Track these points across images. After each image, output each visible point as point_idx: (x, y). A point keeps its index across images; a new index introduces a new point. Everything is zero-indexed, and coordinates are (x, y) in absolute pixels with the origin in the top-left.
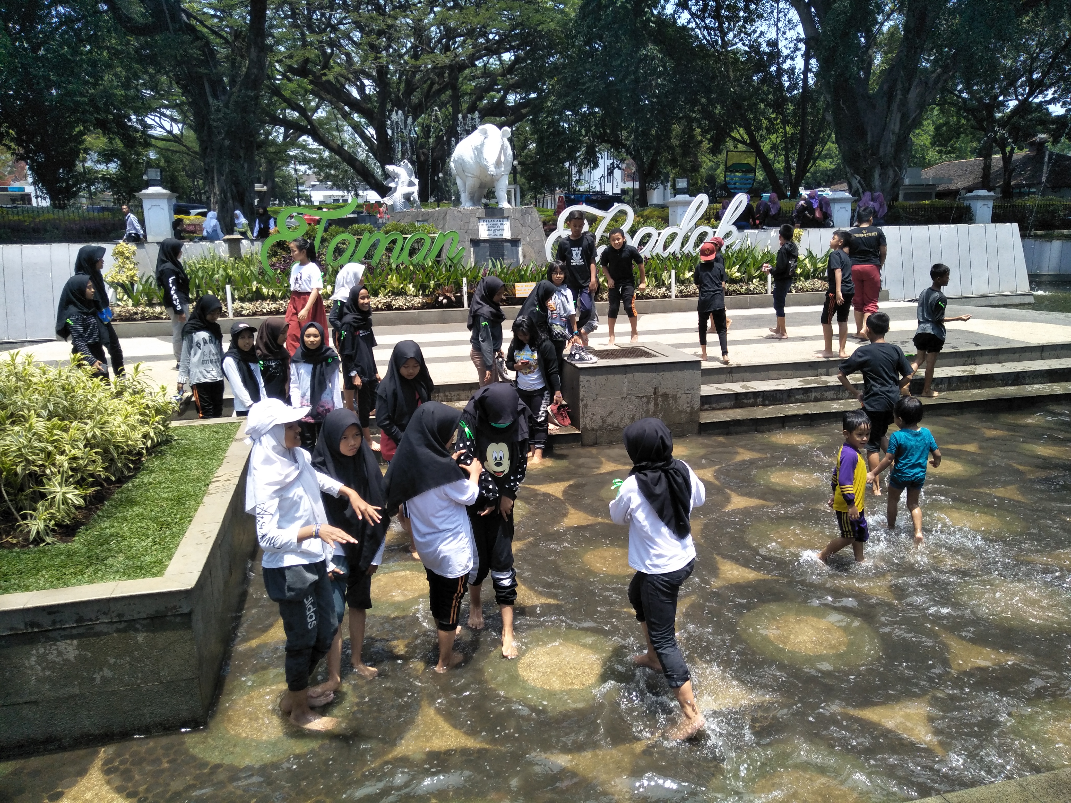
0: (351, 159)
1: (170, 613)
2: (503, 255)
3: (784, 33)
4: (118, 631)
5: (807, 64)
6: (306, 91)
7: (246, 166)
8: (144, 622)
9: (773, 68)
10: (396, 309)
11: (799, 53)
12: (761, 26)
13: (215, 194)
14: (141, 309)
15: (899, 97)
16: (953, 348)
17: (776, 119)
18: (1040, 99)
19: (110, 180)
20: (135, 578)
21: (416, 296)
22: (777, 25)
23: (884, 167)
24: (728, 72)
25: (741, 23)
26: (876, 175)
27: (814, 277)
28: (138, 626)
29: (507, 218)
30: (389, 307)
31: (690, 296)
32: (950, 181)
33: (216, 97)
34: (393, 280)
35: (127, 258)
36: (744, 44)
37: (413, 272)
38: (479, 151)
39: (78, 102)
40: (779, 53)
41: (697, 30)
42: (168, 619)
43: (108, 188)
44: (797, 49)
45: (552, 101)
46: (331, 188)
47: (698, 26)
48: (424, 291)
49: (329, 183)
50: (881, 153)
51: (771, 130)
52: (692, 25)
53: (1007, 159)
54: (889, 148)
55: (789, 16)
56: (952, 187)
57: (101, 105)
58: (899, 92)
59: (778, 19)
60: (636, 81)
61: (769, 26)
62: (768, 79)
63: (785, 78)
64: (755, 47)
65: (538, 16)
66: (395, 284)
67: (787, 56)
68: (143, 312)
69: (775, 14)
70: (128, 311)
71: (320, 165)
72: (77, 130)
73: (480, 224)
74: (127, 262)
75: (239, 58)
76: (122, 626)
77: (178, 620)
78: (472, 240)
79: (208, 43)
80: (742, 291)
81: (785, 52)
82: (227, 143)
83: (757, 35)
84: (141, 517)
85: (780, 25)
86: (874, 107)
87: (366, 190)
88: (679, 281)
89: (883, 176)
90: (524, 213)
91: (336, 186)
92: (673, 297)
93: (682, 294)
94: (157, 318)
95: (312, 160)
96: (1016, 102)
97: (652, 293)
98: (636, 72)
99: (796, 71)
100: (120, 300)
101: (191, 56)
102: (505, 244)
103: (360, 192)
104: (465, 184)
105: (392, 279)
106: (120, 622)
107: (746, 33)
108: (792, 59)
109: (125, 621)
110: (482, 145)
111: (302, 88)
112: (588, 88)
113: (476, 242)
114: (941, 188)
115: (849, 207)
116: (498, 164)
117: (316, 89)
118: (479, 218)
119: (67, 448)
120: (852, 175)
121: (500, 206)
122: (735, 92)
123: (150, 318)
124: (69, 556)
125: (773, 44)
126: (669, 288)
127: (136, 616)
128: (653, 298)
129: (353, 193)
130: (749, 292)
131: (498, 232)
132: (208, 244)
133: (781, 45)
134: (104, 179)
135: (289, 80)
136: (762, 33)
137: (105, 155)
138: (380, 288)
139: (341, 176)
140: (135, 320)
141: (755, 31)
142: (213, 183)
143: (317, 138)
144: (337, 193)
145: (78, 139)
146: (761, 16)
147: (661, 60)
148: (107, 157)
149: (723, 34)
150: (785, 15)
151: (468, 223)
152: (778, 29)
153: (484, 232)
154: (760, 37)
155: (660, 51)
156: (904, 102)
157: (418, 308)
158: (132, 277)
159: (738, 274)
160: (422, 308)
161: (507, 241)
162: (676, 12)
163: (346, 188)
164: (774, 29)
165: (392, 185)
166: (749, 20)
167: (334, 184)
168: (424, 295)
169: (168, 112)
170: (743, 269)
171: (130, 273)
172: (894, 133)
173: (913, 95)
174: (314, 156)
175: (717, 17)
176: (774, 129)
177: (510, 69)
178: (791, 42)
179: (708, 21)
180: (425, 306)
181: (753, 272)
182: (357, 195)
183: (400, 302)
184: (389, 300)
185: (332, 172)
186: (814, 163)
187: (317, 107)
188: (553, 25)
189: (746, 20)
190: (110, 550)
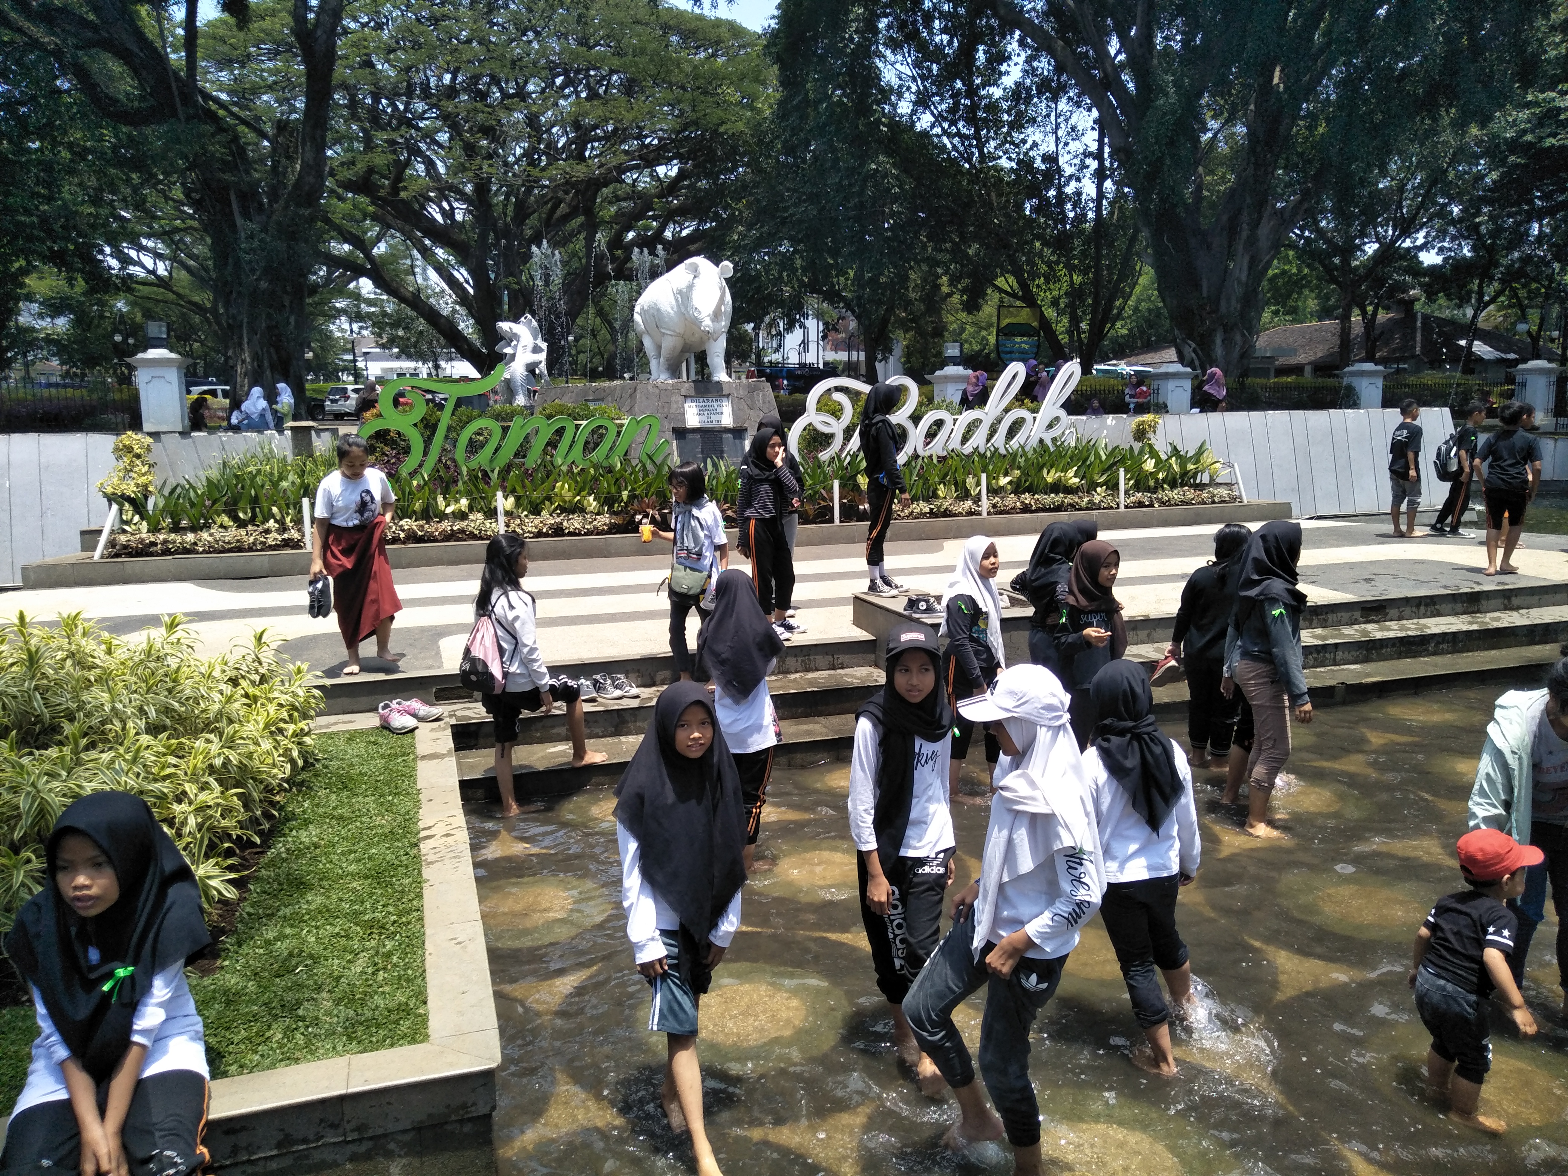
0: (432, 316)
1: (453, 1118)
2: (722, 452)
3: (1066, 144)
4: (354, 1158)
5: (1099, 187)
6: (365, 216)
7: (292, 320)
8: (407, 1137)
9: (1052, 193)
10: (571, 534)
11: (1088, 172)
12: (1033, 134)
13: (243, 362)
14: (162, 537)
15: (1245, 234)
16: (1446, 587)
17: (1057, 263)
18: (1407, 243)
19: (57, 343)
20: (375, 1047)
21: (598, 514)
22: (1056, 133)
23: (1228, 330)
24: (988, 195)
25: (1005, 130)
26: (1218, 341)
27: (1182, 485)
28: (392, 1146)
29: (728, 396)
30: (558, 531)
31: (1007, 512)
32: (1294, 352)
33: (246, 215)
34: (564, 490)
35: (138, 456)
36: (1010, 159)
37: (595, 479)
38: (684, 296)
39: (23, 223)
40: (1059, 171)
41: (945, 140)
42: (449, 1127)
43: (54, 355)
44: (1083, 166)
45: (740, 233)
46: (398, 357)
47: (945, 132)
48: (611, 506)
49: (396, 350)
50: (1223, 309)
51: (1051, 277)
52: (938, 130)
53: (1370, 323)
54: (1233, 302)
55: (1073, 121)
56: (1293, 361)
57: (57, 227)
58: (1245, 226)
59: (1058, 126)
60: (861, 205)
61: (1046, 135)
62: (1043, 207)
63: (1069, 206)
64: (1026, 164)
65: (720, 113)
66: (568, 496)
67: (1071, 177)
68: (165, 542)
69: (1053, 118)
70: (142, 541)
71: (380, 323)
72: (17, 265)
73: (687, 405)
74: (138, 462)
75: (283, 161)
76: (362, 1148)
77: (467, 1128)
78: (675, 430)
79: (236, 138)
80: (1083, 504)
81: (1068, 170)
82: (264, 285)
83: (1028, 146)
84: (328, 913)
85: (1060, 133)
86: (1209, 247)
87: (451, 359)
88: (993, 491)
89: (1227, 342)
90: (752, 390)
91: (406, 353)
92: (985, 514)
93: (997, 511)
94: (187, 551)
95: (370, 315)
96: (1376, 246)
97: (955, 509)
98: (861, 193)
99: (1084, 197)
100: (127, 523)
101: (213, 155)
102: (725, 436)
103: (443, 364)
104: (659, 348)
105: (562, 487)
106: (360, 1140)
107: (1012, 143)
108: (1078, 180)
109: (371, 1138)
110: (690, 287)
111: (360, 210)
112: (792, 215)
113: (681, 433)
114: (1280, 362)
115: (1188, 385)
116: (716, 315)
117: (380, 212)
118: (686, 397)
119: (191, 789)
120: (1183, 340)
121: (716, 379)
122: (1000, 226)
123: (176, 552)
124: (228, 1003)
125: (1051, 159)
126: (977, 500)
127: (391, 1127)
128: (955, 515)
129: (430, 364)
130: (1091, 506)
131: (714, 418)
132: (254, 435)
133: (1062, 161)
134: (48, 340)
135: (340, 198)
136: (1035, 145)
137: (52, 305)
138: (543, 502)
139: (413, 340)
140: (151, 554)
141: (1024, 142)
142: (240, 345)
143: (380, 282)
144: (407, 365)
145: (16, 279)
146: (1033, 121)
147: (897, 177)
148: (54, 307)
149: (981, 146)
150: (1067, 120)
151: (669, 403)
152: (1057, 139)
153: (693, 417)
154: (1031, 149)
155: (894, 165)
156: (1252, 241)
157: (603, 532)
158: (146, 487)
159: (1076, 480)
160: (609, 532)
161: (727, 430)
162: (914, 112)
163: (421, 357)
164: (1052, 139)
165: (508, 350)
166: (1017, 125)
167: (402, 351)
168: (613, 513)
169: (150, 244)
170: (1081, 474)
171: (142, 480)
172: (1239, 282)
173: (1264, 230)
174: (373, 309)
175: (972, 119)
176: (1055, 276)
177: (673, 186)
178: (1076, 156)
179: (960, 125)
180: (613, 529)
181: (1096, 477)
182: (437, 367)
183: (575, 522)
184: (558, 520)
185: (400, 333)
186: (1113, 325)
187: (378, 239)
188: (741, 126)
189: (1012, 126)
190: (300, 986)
